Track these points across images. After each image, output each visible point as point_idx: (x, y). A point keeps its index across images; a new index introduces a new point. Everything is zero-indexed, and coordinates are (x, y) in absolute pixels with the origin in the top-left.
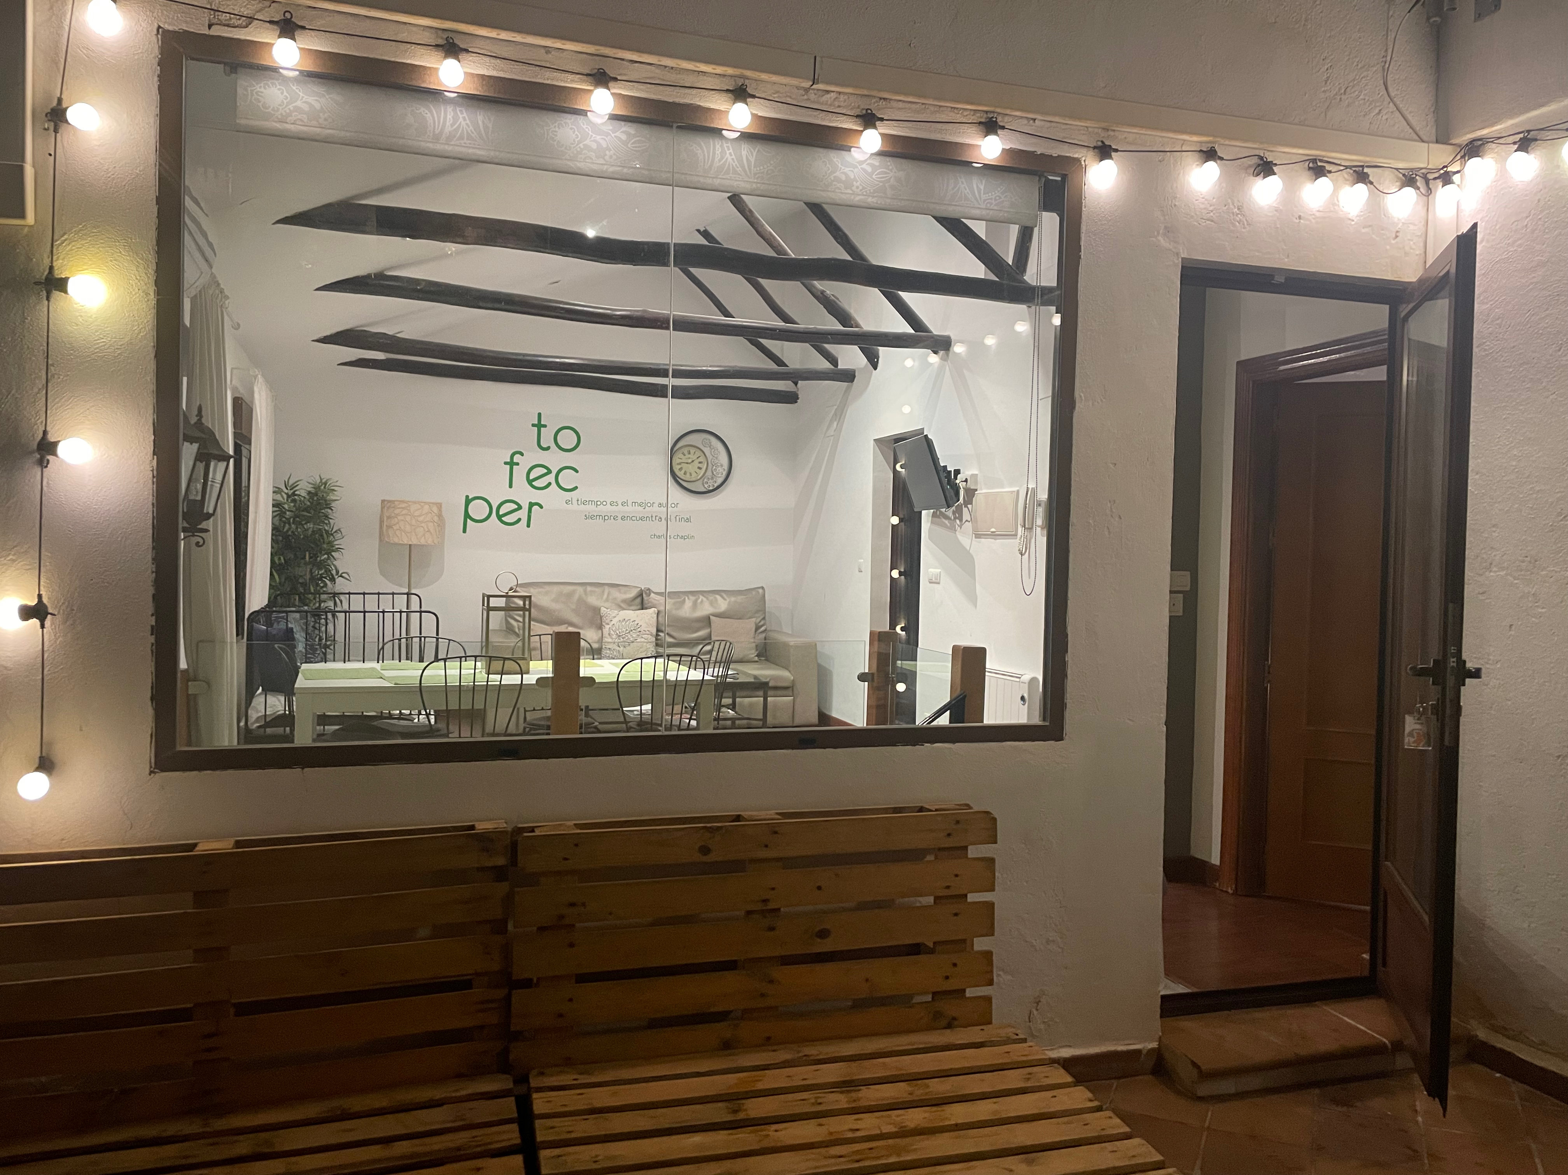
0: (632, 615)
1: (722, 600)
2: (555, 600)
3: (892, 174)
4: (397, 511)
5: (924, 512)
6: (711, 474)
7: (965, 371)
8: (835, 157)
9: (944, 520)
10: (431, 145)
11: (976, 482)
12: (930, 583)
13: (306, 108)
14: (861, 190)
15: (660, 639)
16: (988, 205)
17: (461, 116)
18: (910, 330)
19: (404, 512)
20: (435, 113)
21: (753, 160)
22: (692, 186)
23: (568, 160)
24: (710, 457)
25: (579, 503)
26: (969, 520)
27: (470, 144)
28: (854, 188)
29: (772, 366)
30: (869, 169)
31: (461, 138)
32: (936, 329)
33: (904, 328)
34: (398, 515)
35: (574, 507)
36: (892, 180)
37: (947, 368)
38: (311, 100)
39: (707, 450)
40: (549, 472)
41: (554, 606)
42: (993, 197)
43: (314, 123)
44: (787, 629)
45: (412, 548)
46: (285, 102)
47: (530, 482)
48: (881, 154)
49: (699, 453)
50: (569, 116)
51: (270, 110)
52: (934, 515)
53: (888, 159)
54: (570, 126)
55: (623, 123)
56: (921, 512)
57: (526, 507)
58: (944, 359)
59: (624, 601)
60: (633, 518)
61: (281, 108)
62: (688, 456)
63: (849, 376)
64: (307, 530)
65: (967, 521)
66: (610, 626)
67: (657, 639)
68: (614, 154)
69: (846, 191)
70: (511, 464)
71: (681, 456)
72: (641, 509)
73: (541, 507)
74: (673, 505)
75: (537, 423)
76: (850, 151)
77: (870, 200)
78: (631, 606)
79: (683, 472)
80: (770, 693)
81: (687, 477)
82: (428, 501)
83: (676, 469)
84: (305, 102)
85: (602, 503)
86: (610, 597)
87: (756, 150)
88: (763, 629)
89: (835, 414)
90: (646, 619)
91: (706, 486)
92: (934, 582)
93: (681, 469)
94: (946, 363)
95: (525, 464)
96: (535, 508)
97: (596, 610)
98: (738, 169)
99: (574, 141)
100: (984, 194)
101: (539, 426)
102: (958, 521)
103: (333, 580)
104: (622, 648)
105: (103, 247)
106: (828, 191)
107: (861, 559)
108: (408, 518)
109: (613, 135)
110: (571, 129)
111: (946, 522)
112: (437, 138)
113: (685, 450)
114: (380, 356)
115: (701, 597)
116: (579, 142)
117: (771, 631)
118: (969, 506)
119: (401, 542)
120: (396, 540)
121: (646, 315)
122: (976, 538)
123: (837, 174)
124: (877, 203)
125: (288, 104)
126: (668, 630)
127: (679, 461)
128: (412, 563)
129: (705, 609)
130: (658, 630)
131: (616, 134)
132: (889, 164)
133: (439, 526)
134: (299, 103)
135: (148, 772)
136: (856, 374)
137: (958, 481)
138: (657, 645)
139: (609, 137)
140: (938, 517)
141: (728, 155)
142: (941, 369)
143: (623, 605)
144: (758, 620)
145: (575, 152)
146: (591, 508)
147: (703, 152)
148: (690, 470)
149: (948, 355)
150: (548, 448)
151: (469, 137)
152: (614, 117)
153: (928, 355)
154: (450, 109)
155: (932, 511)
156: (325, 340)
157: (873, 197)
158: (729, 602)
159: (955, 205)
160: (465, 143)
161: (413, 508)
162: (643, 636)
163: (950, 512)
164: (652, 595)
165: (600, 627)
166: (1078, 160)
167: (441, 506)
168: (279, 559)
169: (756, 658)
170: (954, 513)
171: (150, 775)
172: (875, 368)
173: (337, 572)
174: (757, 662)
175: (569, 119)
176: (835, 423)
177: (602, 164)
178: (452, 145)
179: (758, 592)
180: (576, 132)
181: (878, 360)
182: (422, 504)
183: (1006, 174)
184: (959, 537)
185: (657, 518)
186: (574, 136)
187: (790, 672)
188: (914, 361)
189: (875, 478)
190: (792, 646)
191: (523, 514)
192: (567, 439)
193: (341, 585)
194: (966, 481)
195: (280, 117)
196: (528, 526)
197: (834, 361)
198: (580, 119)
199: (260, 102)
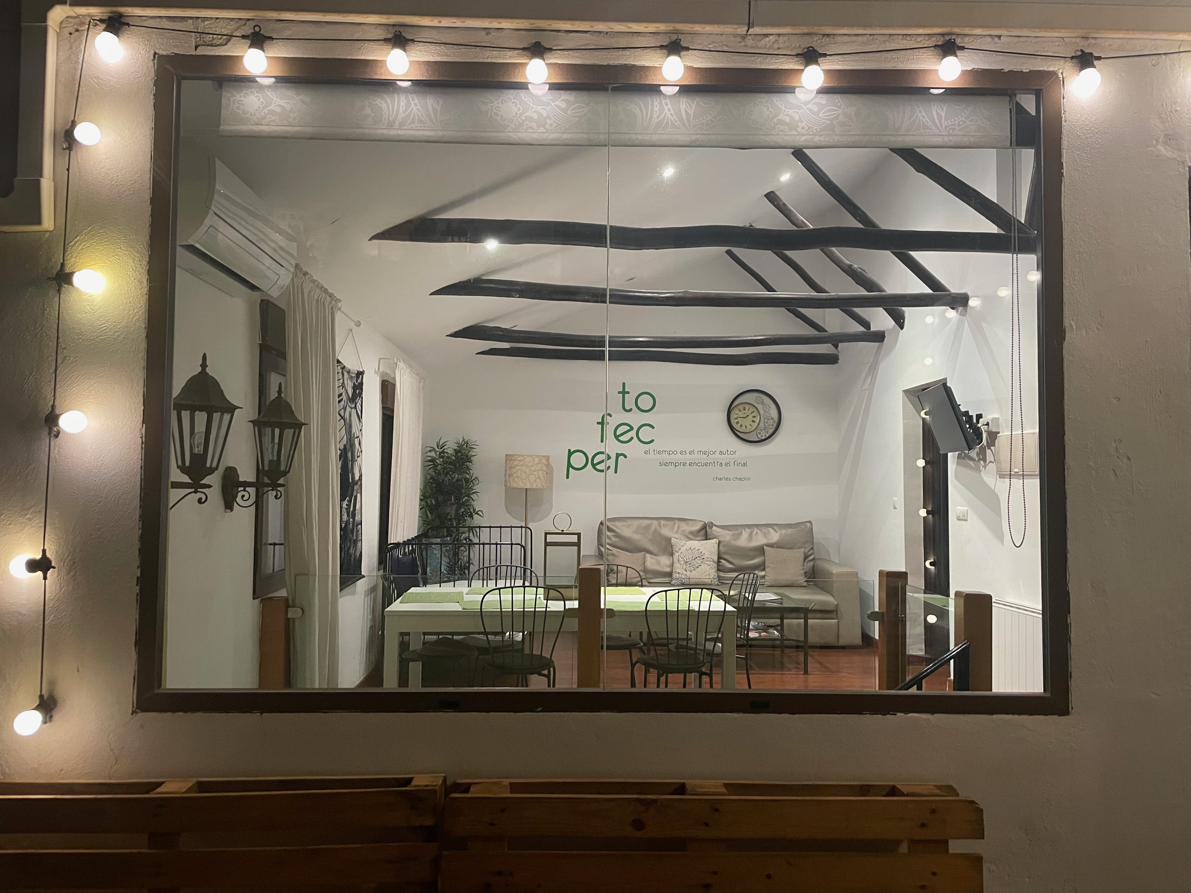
0: (696, 544)
1: (774, 532)
2: (636, 532)
3: (840, 111)
4: (516, 463)
5: (949, 454)
6: (764, 426)
7: (983, 324)
8: (778, 101)
9: (969, 461)
10: (385, 132)
11: (998, 425)
12: (958, 520)
13: (278, 110)
14: (806, 130)
15: (721, 565)
16: (951, 131)
17: (412, 103)
18: (928, 290)
19: (522, 463)
20: (389, 102)
21: (691, 113)
22: (630, 144)
23: (510, 132)
24: (762, 412)
25: (655, 453)
26: (993, 460)
27: (421, 127)
28: (799, 129)
29: (811, 332)
30: (816, 109)
31: (413, 122)
32: (954, 288)
33: (923, 289)
34: (516, 466)
35: (652, 456)
36: (841, 117)
37: (966, 321)
38: (282, 102)
39: (759, 407)
40: (632, 428)
41: (637, 537)
42: (957, 122)
43: (285, 122)
44: (834, 558)
45: (528, 491)
46: (261, 106)
47: (617, 437)
48: (824, 91)
49: (752, 410)
50: (512, 91)
51: (248, 116)
52: (959, 457)
53: (835, 96)
54: (513, 101)
55: (562, 92)
56: (947, 454)
57: (613, 457)
58: (963, 314)
59: (691, 533)
60: (699, 464)
61: (257, 112)
62: (743, 412)
63: (879, 337)
64: (453, 478)
65: (990, 462)
66: (679, 553)
67: (718, 565)
68: (555, 122)
69: (790, 133)
70: (602, 423)
71: (737, 412)
72: (705, 456)
73: (625, 457)
74: (732, 453)
75: (622, 390)
76: (794, 93)
77: (817, 139)
78: (697, 536)
79: (739, 425)
80: (810, 615)
81: (743, 429)
82: (540, 454)
83: (734, 422)
84: (277, 105)
85: (673, 453)
86: (680, 530)
87: (695, 103)
88: (811, 557)
89: (869, 371)
90: (709, 548)
91: (759, 436)
92: (962, 519)
93: (737, 423)
94: (965, 317)
95: (612, 423)
96: (621, 457)
97: (668, 540)
98: (676, 124)
99: (516, 113)
100: (945, 120)
101: (624, 393)
102: (982, 462)
103: (471, 516)
104: (688, 572)
105: (107, 245)
106: (771, 135)
107: (896, 497)
108: (524, 468)
109: (553, 104)
110: (513, 103)
111: (971, 463)
112: (391, 125)
113: (741, 407)
114: (505, 345)
115: (756, 530)
116: (521, 115)
117: (819, 559)
118: (993, 448)
119: (519, 487)
120: (515, 486)
121: (687, 295)
122: (1000, 478)
123: (781, 117)
124: (824, 141)
125: (264, 108)
126: (726, 557)
127: (735, 416)
128: (528, 503)
129: (759, 540)
130: (719, 558)
131: (556, 103)
132: (837, 101)
133: (547, 473)
134: (272, 107)
135: (131, 711)
136: (886, 335)
137: (979, 425)
138: (718, 570)
139: (549, 107)
140: (964, 459)
141: (666, 110)
142: (960, 325)
143: (690, 536)
144: (807, 550)
145: (517, 124)
146: (665, 457)
147: (642, 112)
148: (745, 424)
149: (966, 311)
150: (631, 410)
151: (421, 121)
152: (555, 87)
153: (946, 311)
154: (403, 97)
155: (957, 453)
156: (456, 335)
157: (821, 135)
158: (781, 533)
159: (913, 135)
160: (416, 127)
161: (528, 459)
162: (707, 562)
163: (973, 453)
164: (714, 528)
165: (672, 554)
166: (1052, 75)
167: (549, 458)
168: (431, 501)
169: (805, 584)
170: (978, 454)
171: (132, 714)
172: (902, 328)
173: (474, 510)
174: (805, 587)
175: (510, 94)
176: (870, 379)
177: (543, 133)
178: (405, 129)
179: (807, 526)
180: (518, 106)
181: (904, 321)
182: (534, 457)
183: (970, 98)
184: (983, 476)
185: (719, 464)
186: (516, 109)
187: (833, 596)
188: (934, 318)
189: (905, 425)
190: (835, 574)
191: (611, 463)
192: (645, 402)
193: (477, 520)
194: (988, 424)
195: (256, 120)
196: (616, 472)
197: (866, 324)
198: (522, 93)
199: (239, 109)
